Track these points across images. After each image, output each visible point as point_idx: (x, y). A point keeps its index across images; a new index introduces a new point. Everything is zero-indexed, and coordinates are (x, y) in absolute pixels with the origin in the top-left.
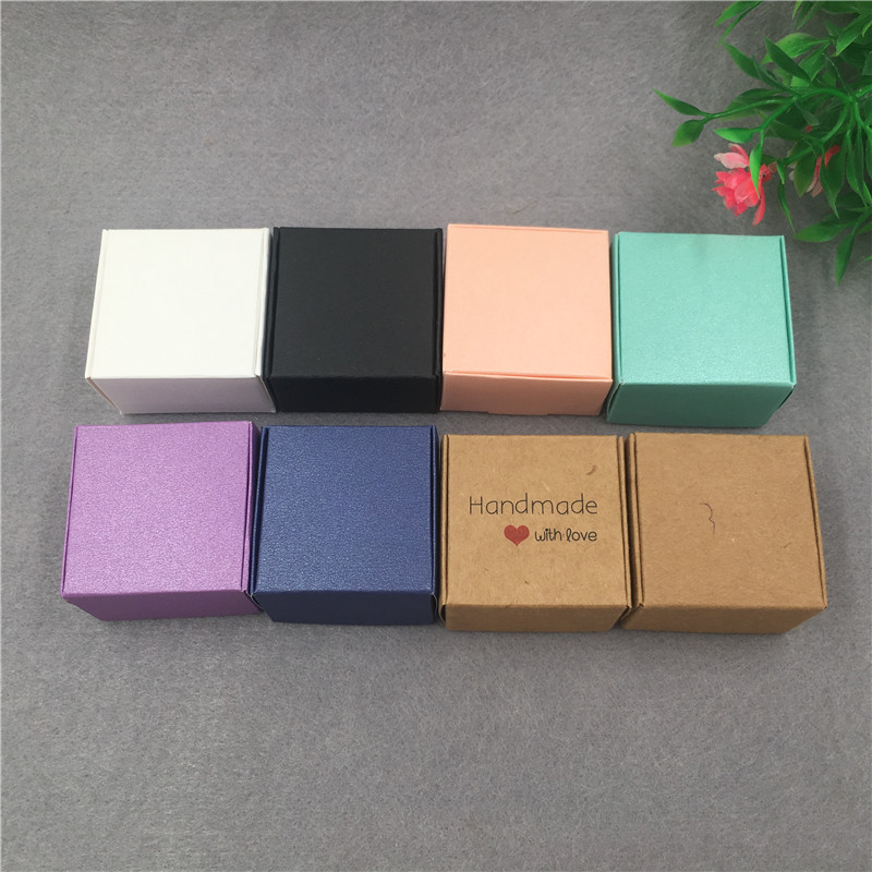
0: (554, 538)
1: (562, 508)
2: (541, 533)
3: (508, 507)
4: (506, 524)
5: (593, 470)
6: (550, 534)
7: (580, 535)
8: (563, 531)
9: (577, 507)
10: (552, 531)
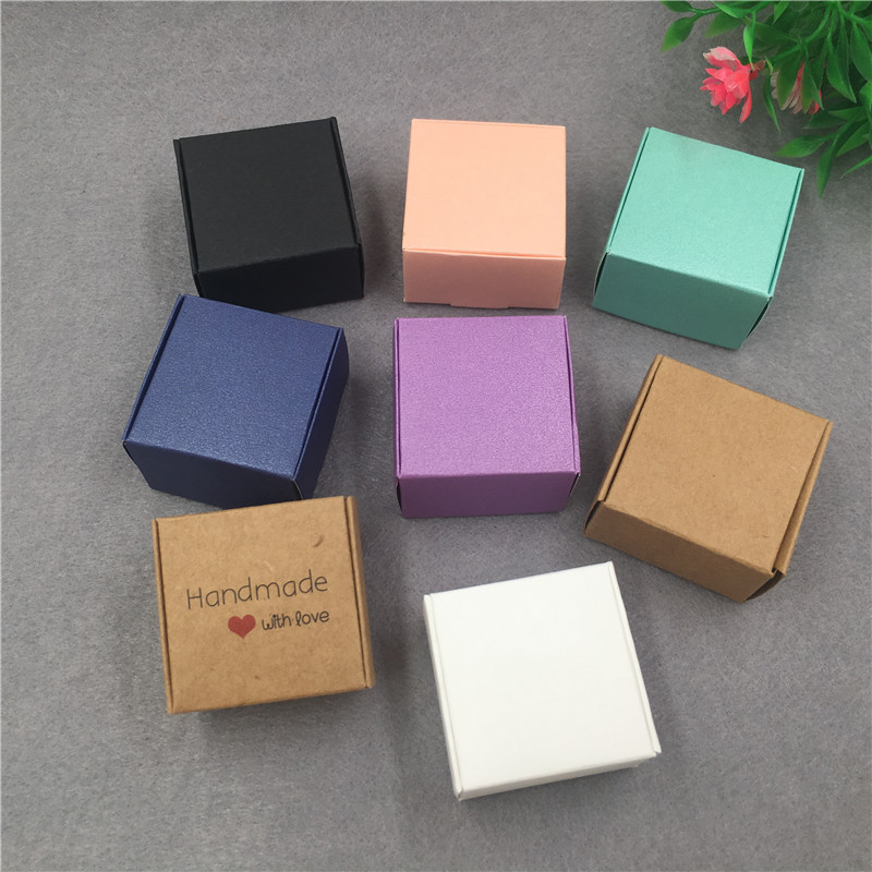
0: (283, 624)
1: (289, 590)
2: (268, 620)
3: (230, 596)
4: (229, 615)
5: (321, 541)
6: (278, 621)
7: (310, 617)
8: (292, 616)
9: (306, 586)
10: (280, 616)
